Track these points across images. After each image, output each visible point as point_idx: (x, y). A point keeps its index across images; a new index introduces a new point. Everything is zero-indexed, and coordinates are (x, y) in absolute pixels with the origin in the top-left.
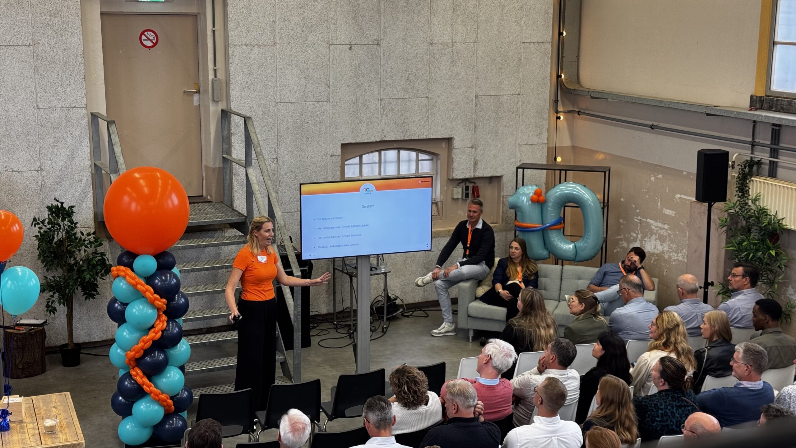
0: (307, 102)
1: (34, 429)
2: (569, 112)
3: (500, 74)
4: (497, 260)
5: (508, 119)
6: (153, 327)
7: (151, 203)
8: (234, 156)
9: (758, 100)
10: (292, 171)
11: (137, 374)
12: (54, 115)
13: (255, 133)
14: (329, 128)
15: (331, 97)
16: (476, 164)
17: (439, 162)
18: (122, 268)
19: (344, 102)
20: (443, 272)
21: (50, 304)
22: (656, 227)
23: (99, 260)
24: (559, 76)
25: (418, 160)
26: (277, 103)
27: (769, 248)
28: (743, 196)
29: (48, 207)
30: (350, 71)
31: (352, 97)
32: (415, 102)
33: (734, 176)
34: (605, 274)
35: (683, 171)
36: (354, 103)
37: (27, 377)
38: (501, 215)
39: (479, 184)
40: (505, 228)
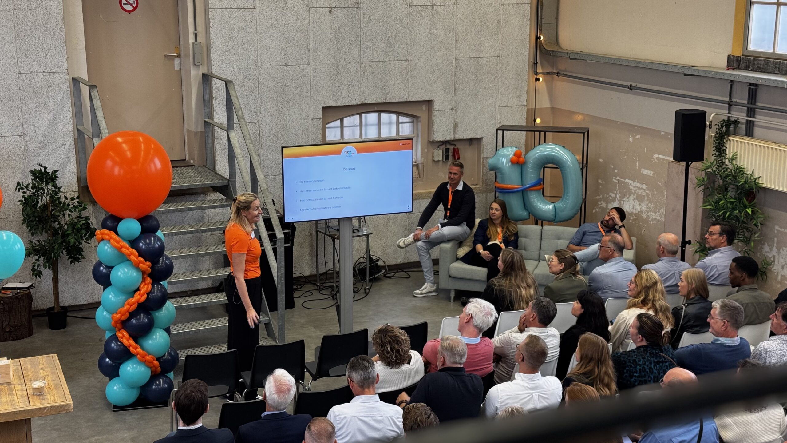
0: (287, 65)
1: (22, 390)
2: (548, 73)
3: (479, 36)
4: (477, 221)
5: (488, 81)
6: (138, 289)
7: (134, 167)
8: (215, 120)
9: (735, 59)
10: (274, 134)
11: (124, 336)
12: (36, 80)
13: (237, 96)
14: (309, 91)
15: (311, 61)
16: (456, 126)
17: (419, 124)
18: (106, 231)
19: (325, 65)
20: (424, 233)
21: (36, 268)
22: (634, 187)
23: (83, 224)
24: (538, 38)
25: (398, 123)
26: (258, 67)
27: (746, 207)
28: (720, 155)
29: (32, 172)
30: (331, 34)
31: (333, 60)
32: (395, 65)
33: (712, 135)
34: (584, 234)
35: (660, 132)
36: (334, 66)
37: (14, 340)
38: (481, 176)
39: (459, 146)
40: (485, 189)
